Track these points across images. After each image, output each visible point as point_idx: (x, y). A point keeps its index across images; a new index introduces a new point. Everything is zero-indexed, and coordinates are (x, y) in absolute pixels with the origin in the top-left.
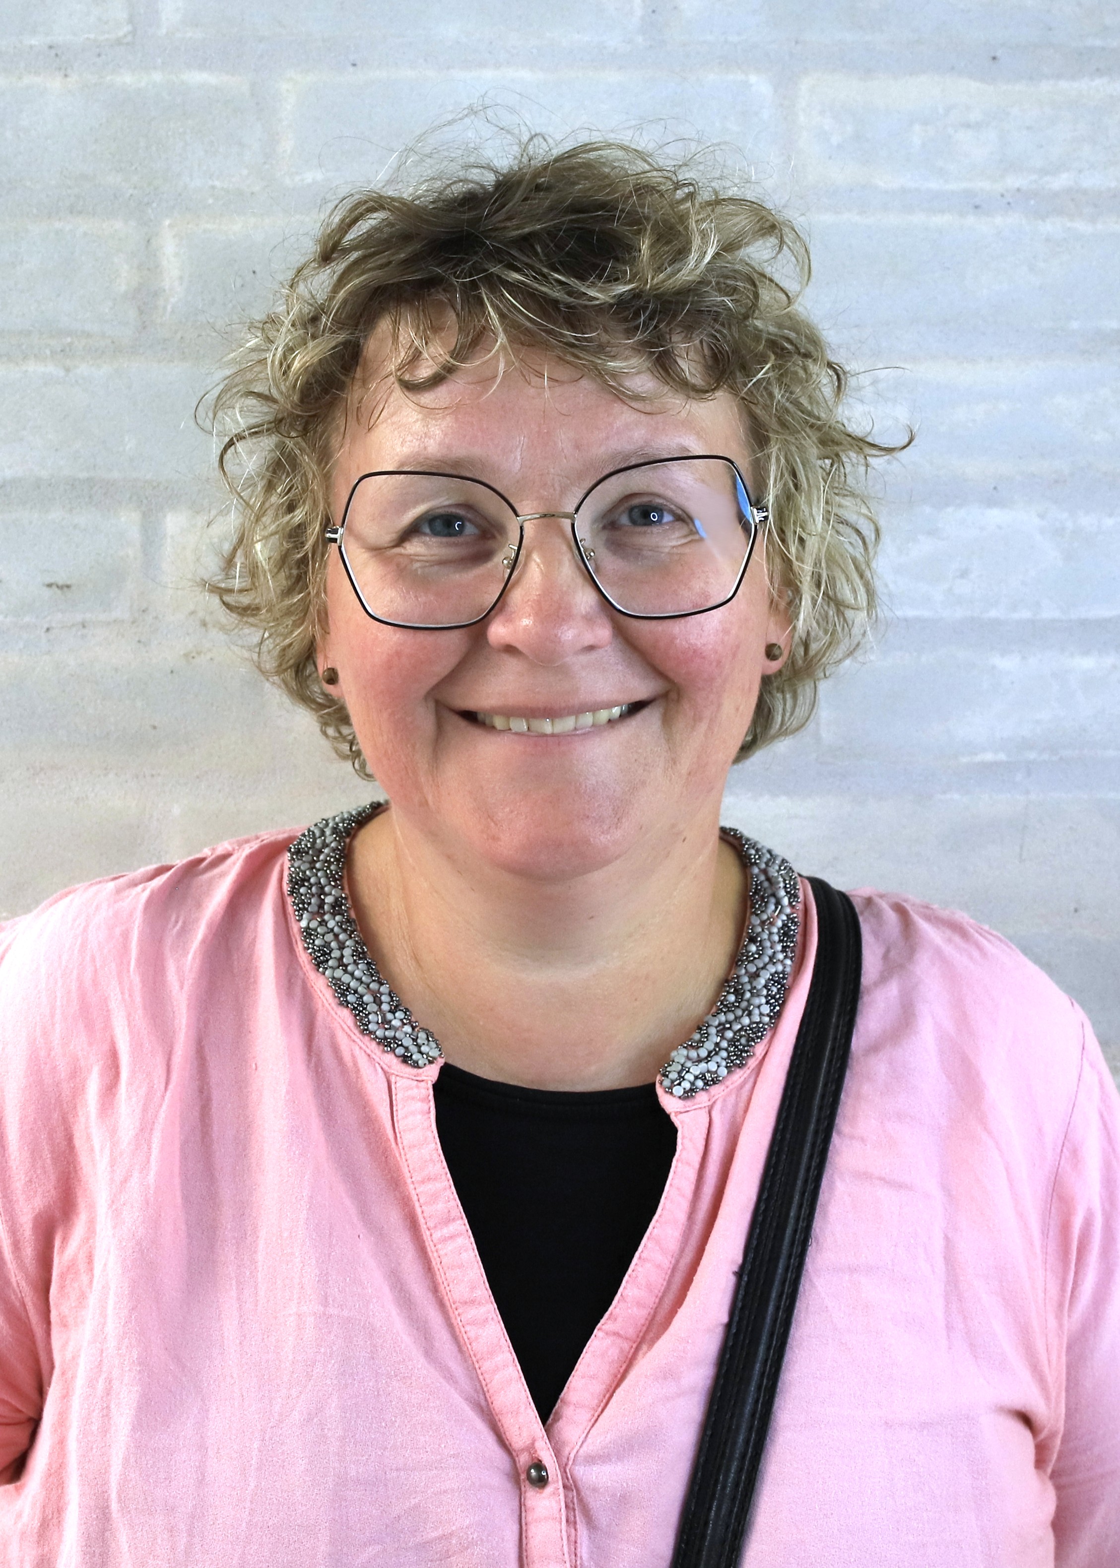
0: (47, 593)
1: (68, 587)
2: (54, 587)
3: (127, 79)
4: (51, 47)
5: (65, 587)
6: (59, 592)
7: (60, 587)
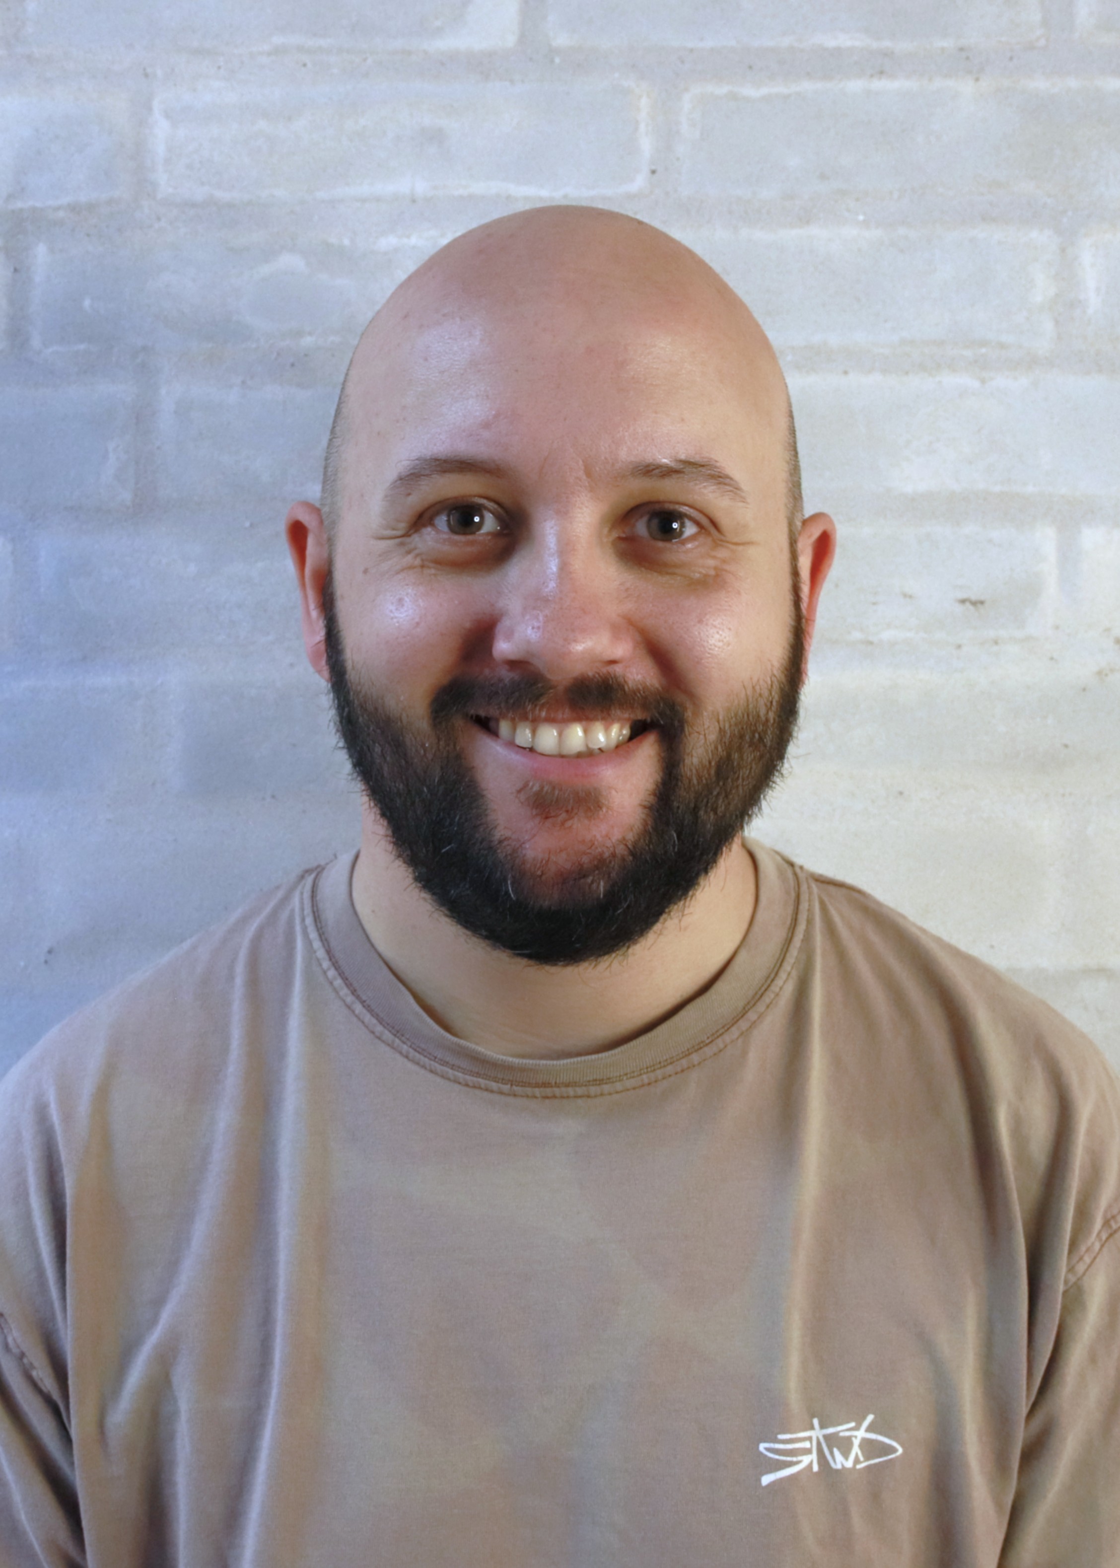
0: (959, 609)
1: (982, 603)
2: (968, 604)
3: (1040, 84)
4: (961, 49)
5: (977, 603)
6: (971, 608)
7: (974, 603)
